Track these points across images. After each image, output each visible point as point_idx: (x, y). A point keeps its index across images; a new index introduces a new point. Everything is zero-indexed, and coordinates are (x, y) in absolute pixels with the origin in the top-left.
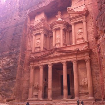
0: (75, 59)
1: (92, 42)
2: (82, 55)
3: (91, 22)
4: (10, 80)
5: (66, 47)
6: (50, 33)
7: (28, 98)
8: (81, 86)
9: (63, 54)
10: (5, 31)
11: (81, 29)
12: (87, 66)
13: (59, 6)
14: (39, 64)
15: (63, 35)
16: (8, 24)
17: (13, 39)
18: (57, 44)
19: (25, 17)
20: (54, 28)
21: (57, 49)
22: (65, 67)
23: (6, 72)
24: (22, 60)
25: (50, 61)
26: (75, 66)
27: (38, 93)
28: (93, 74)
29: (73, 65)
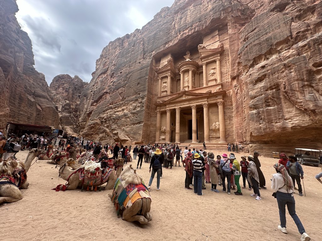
0: (207, 102)
1: (227, 83)
2: (214, 98)
3: (226, 60)
4: (137, 124)
5: (195, 90)
6: (177, 76)
7: (155, 141)
8: (212, 130)
9: (193, 97)
10: (129, 75)
11: (213, 69)
12: (219, 109)
13: (188, 44)
14: (166, 108)
15: (192, 77)
16: (132, 67)
17: (139, 83)
18: (186, 87)
19: (150, 59)
20: (182, 70)
21: (185, 92)
22: (194, 112)
23: (133, 116)
24: (149, 104)
25: (178, 105)
26: (205, 110)
27: (165, 137)
28: (226, 117)
29: (203, 109)
